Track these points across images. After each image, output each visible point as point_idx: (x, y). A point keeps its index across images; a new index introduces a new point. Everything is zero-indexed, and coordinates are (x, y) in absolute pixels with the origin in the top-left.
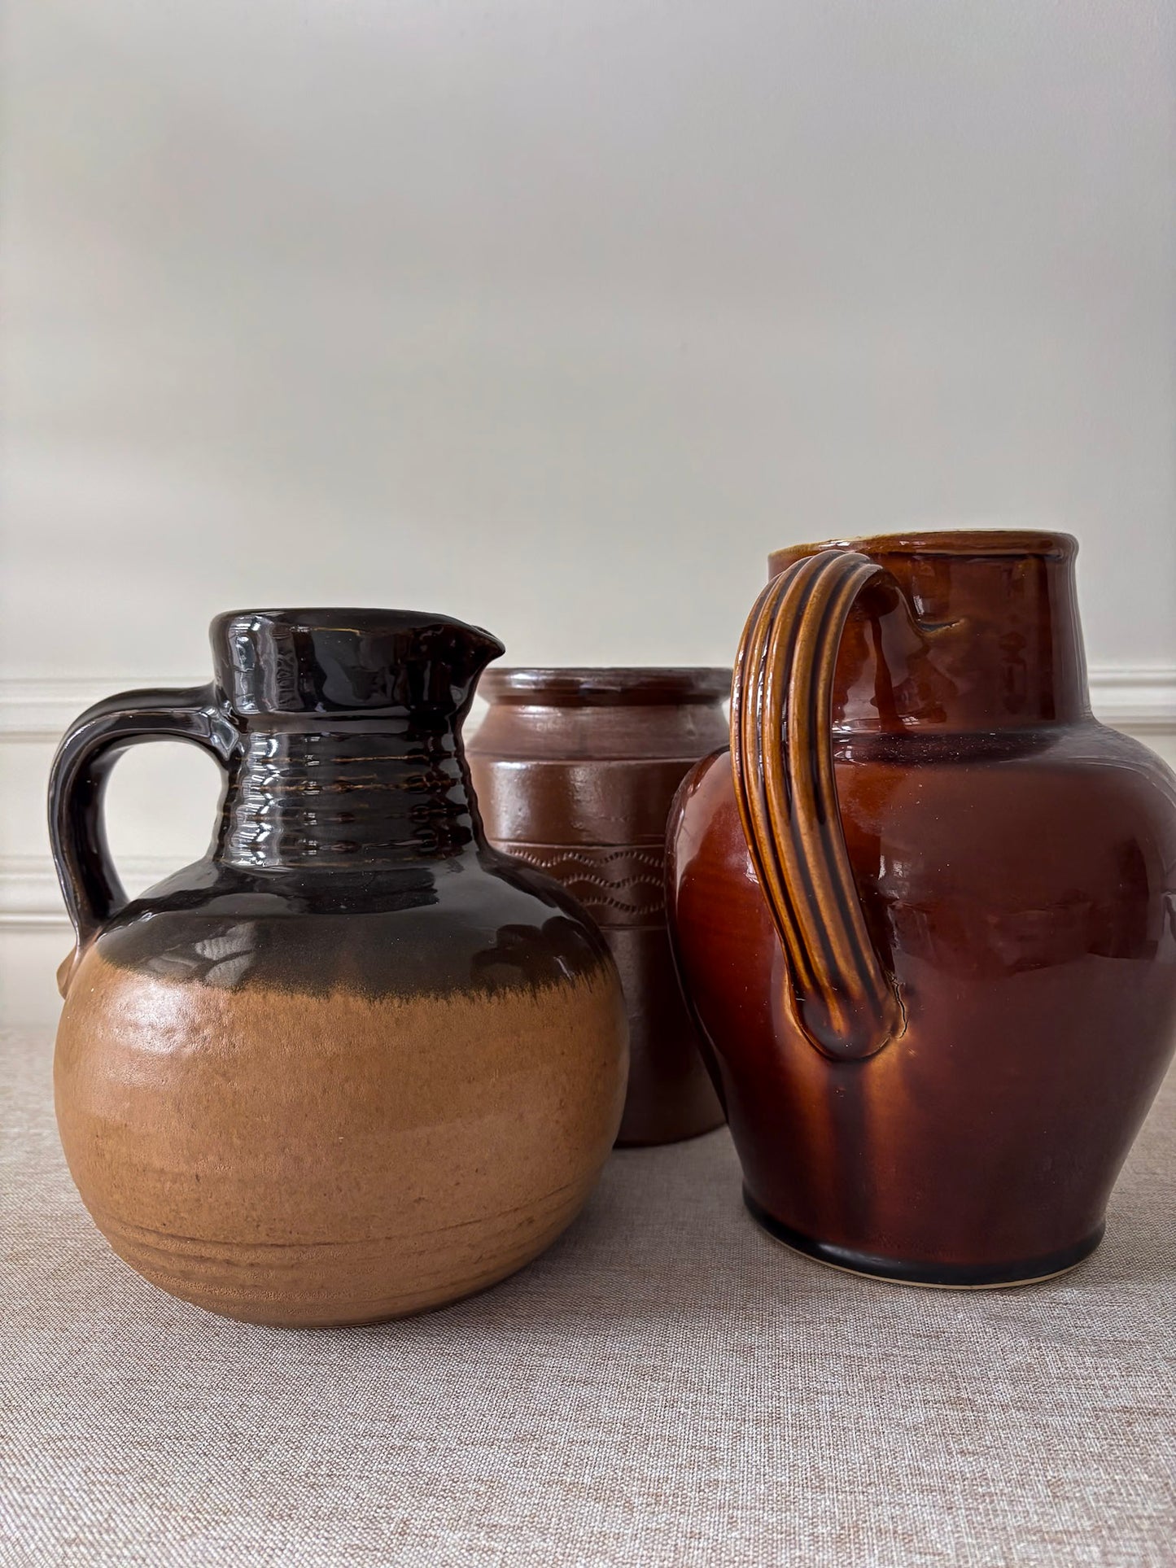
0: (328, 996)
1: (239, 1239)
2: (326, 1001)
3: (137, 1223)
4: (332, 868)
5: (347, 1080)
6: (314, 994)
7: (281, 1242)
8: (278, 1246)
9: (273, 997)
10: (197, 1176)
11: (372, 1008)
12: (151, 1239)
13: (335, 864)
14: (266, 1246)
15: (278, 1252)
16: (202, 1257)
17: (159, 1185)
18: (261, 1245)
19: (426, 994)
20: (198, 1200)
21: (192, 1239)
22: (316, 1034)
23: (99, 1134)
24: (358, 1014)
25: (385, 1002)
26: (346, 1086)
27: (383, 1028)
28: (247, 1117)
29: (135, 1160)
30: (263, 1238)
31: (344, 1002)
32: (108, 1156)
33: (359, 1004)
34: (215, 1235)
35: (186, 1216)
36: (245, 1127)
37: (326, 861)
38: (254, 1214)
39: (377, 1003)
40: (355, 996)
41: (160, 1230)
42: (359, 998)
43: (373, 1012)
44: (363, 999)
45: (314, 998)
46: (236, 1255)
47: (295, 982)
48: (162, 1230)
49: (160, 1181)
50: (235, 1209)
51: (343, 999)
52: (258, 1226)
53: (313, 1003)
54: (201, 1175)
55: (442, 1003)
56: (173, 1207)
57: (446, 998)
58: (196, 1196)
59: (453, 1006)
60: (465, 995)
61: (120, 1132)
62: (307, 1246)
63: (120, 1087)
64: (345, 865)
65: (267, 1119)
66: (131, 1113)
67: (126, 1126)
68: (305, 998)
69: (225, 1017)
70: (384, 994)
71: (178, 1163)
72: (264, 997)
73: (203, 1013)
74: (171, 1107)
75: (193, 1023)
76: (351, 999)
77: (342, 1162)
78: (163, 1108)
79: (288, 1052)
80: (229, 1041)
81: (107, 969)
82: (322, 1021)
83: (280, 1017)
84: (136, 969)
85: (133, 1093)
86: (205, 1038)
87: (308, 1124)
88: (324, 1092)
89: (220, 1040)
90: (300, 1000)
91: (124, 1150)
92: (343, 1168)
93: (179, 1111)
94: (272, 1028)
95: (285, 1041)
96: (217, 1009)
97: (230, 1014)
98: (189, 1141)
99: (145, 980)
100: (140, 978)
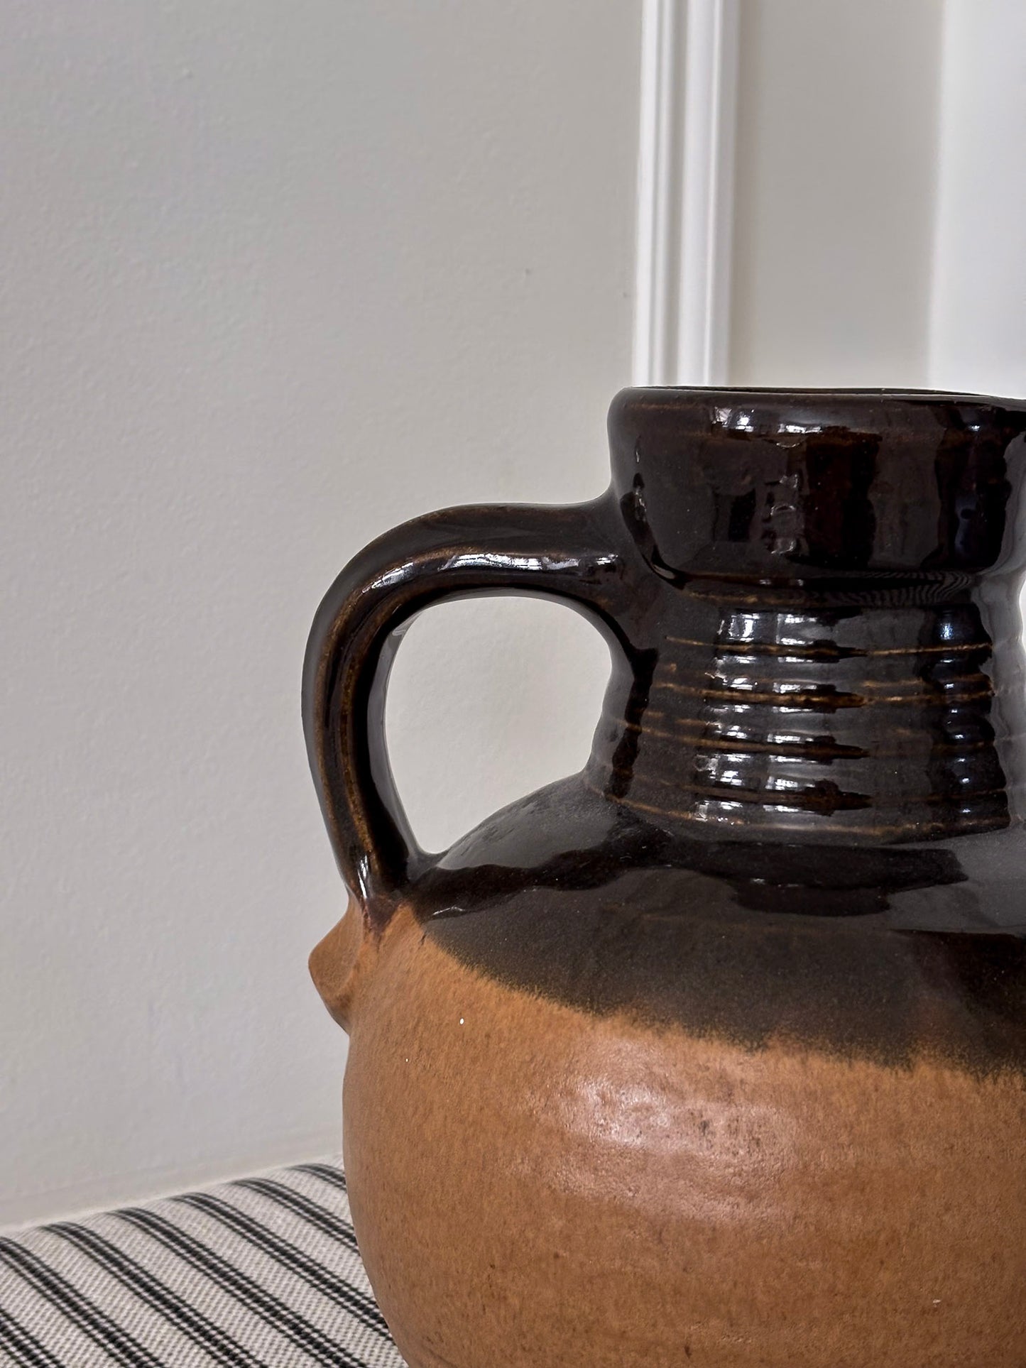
0: (909, 1067)
2: (908, 1074)
4: (855, 836)
5: (947, 1209)
6: (886, 1063)
9: (817, 1063)
10: (687, 1350)
11: (982, 1090)
13: (856, 830)
17: (613, 1356)
22: (897, 1132)
23: (497, 1263)
24: (960, 1099)
25: (1001, 1080)
26: (946, 1218)
27: (1001, 1125)
28: (782, 1260)
29: (570, 1312)
31: (936, 1079)
32: (515, 1302)
33: (959, 1081)
36: (778, 1277)
37: (844, 825)
39: (989, 1081)
40: (952, 1069)
42: (959, 1073)
43: (983, 1095)
44: (965, 1074)
45: (888, 1070)
49: (616, 1350)
51: (934, 1073)
53: (889, 1078)
54: (693, 1347)
61: (543, 1265)
63: (545, 1192)
64: (877, 832)
65: (816, 1265)
66: (568, 1237)
67: (557, 1256)
68: (872, 1069)
69: (737, 1091)
70: (998, 1066)
71: (654, 1325)
72: (803, 1062)
73: (697, 1082)
74: (645, 1235)
75: (682, 1096)
76: (947, 1074)
77: (934, 1339)
78: (631, 1235)
79: (851, 1156)
80: (750, 1132)
81: (488, 989)
82: (904, 1108)
83: (834, 1098)
84: (552, 996)
85: (571, 1205)
86: (705, 1125)
87: (885, 1277)
88: (912, 1225)
89: (733, 1131)
90: (864, 1072)
91: (549, 1293)
92: (935, 1350)
93: (660, 1241)
94: (820, 1115)
95: (844, 1138)
96: (722, 1078)
97: (748, 1089)
98: (677, 1291)
99: (576, 1016)
100: (566, 1011)
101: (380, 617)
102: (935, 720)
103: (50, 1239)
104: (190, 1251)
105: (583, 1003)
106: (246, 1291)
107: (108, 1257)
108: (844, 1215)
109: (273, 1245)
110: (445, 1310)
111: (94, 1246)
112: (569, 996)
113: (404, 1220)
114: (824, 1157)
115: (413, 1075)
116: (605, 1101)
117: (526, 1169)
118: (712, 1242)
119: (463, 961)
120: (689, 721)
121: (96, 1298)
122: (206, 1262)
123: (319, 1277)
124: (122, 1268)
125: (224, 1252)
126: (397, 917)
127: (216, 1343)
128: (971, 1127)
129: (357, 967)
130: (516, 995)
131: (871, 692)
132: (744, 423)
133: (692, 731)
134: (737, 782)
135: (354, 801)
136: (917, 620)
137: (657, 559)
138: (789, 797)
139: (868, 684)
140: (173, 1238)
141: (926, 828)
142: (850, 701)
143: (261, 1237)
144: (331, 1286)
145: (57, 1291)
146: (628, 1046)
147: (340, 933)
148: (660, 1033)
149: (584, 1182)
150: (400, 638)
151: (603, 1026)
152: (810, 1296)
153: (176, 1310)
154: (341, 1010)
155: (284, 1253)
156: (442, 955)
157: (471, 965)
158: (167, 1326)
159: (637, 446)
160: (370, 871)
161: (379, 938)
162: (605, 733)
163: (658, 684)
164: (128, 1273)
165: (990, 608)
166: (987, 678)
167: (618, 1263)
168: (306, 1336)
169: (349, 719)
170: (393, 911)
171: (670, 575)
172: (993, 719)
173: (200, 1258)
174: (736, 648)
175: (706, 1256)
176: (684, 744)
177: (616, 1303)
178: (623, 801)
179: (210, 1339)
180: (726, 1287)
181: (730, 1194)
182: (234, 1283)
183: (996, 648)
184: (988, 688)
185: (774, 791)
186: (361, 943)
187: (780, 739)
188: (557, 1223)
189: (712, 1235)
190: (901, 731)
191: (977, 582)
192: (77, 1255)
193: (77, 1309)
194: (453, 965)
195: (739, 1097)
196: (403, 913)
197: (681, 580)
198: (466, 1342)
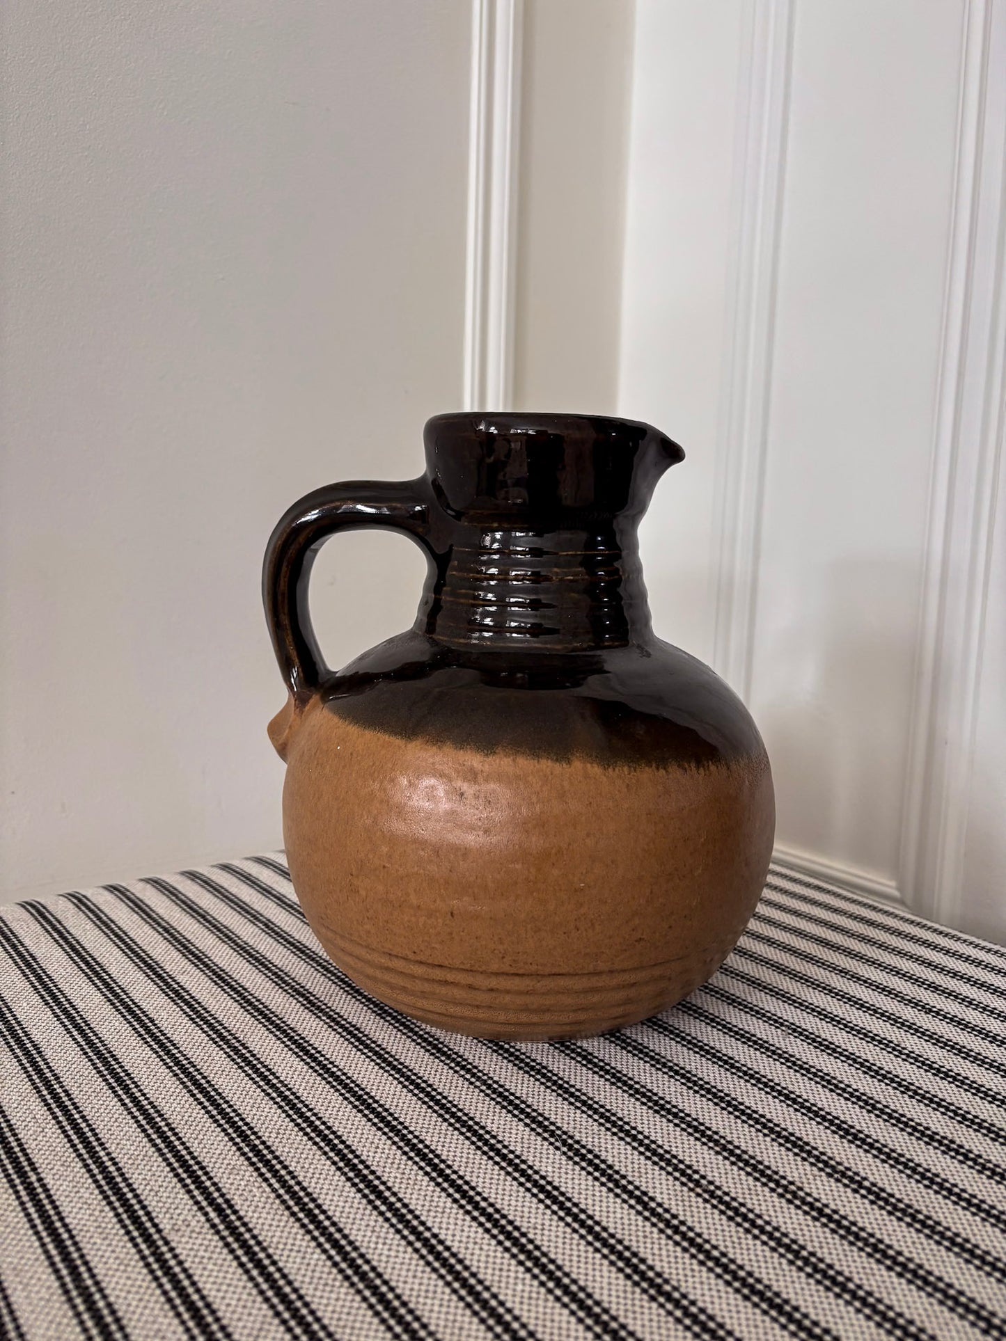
0: (569, 762)
1: (484, 968)
2: (568, 766)
3: (386, 950)
4: (547, 649)
5: (588, 835)
6: (557, 760)
7: (521, 972)
8: (517, 975)
9: (521, 761)
10: (452, 914)
11: (607, 774)
12: (398, 964)
13: (549, 646)
14: (507, 974)
15: (517, 980)
16: (446, 981)
17: (413, 919)
18: (503, 973)
19: (649, 764)
20: (451, 934)
21: (440, 966)
22: (562, 796)
23: (354, 873)
24: (595, 779)
25: (617, 770)
26: (587, 840)
27: (616, 792)
28: (501, 864)
29: (391, 896)
30: (507, 969)
31: (583, 769)
32: (363, 893)
33: (595, 770)
34: (462, 963)
35: (437, 946)
36: (499, 873)
37: (542, 643)
38: (501, 947)
39: (610, 770)
40: (591, 763)
41: (410, 957)
42: (595, 765)
43: (608, 777)
44: (598, 766)
45: (558, 764)
46: (480, 981)
47: (540, 748)
48: (411, 956)
49: (415, 916)
50: (484, 943)
51: (582, 765)
52: (503, 957)
53: (558, 768)
54: (455, 912)
55: (662, 772)
56: (426, 938)
57: (665, 769)
58: (449, 930)
59: (671, 776)
60: (679, 766)
61: (378, 872)
62: (543, 976)
63: (379, 833)
64: (559, 647)
65: (518, 866)
66: (390, 856)
67: (384, 867)
68: (550, 763)
69: (479, 776)
70: (616, 762)
71: (435, 901)
72: (514, 760)
73: (459, 772)
74: (430, 853)
75: (450, 781)
76: (589, 765)
77: (581, 905)
78: (422, 853)
79: (538, 809)
80: (485, 797)
81: (353, 730)
82: (566, 784)
83: (530, 778)
84: (385, 731)
85: (392, 839)
86: (462, 794)
87: (555, 872)
88: (569, 844)
89: (477, 797)
90: (546, 765)
91: (381, 888)
92: (583, 911)
93: (438, 856)
94: (522, 787)
95: (534, 799)
96: (472, 770)
97: (485, 774)
98: (447, 882)
99: (397, 741)
100: (392, 739)
101: (301, 539)
102: (591, 589)
103: (142, 884)
104: (215, 889)
105: (401, 734)
106: (242, 908)
107: (170, 892)
108: (534, 839)
109: (259, 886)
110: (328, 901)
111: (164, 887)
112: (394, 732)
113: (308, 854)
114: (524, 810)
115: (313, 778)
116: (411, 784)
117: (368, 822)
118: (465, 855)
119: (341, 717)
120: (463, 591)
121: (161, 912)
122: (223, 894)
123: (282, 901)
124: (177, 897)
125: (234, 890)
126: (312, 701)
127: (222, 933)
128: (601, 794)
129: (290, 727)
130: (367, 732)
131: (557, 574)
132: (493, 430)
133: (465, 596)
134: (491, 624)
135: (289, 639)
136: (583, 536)
137: (449, 507)
138: (518, 630)
139: (556, 570)
140: (207, 883)
141: (585, 646)
142: (547, 578)
143: (254, 883)
144: (288, 905)
145: (140, 908)
146: (423, 754)
147: (283, 714)
148: (440, 748)
149: (399, 827)
150: (316, 551)
151: (411, 746)
152: (516, 883)
153: (203, 917)
154: (283, 751)
155: (265, 890)
156: (331, 715)
157: (345, 719)
158: (198, 925)
159: (436, 444)
160: (298, 675)
161: (302, 712)
162: (424, 602)
163: (450, 573)
164: (181, 900)
165: (622, 532)
166: (618, 570)
167: (416, 869)
168: (271, 929)
169: (286, 596)
170: (310, 697)
171: (453, 513)
172: (621, 590)
173: (220, 892)
174: (490, 552)
175: (461, 863)
176: (462, 604)
177: (415, 890)
178: (434, 636)
179: (219, 930)
180: (471, 879)
181: (474, 829)
182: (236, 904)
183: (624, 553)
184: (618, 574)
185: (510, 627)
186: (292, 715)
187: (513, 600)
188: (385, 849)
189: (465, 852)
190: (573, 594)
191: (615, 517)
192: (154, 891)
193: (150, 917)
194: (336, 720)
195: (480, 779)
196: (315, 698)
197: (459, 516)
198: (339, 917)
